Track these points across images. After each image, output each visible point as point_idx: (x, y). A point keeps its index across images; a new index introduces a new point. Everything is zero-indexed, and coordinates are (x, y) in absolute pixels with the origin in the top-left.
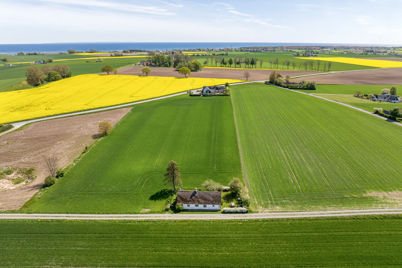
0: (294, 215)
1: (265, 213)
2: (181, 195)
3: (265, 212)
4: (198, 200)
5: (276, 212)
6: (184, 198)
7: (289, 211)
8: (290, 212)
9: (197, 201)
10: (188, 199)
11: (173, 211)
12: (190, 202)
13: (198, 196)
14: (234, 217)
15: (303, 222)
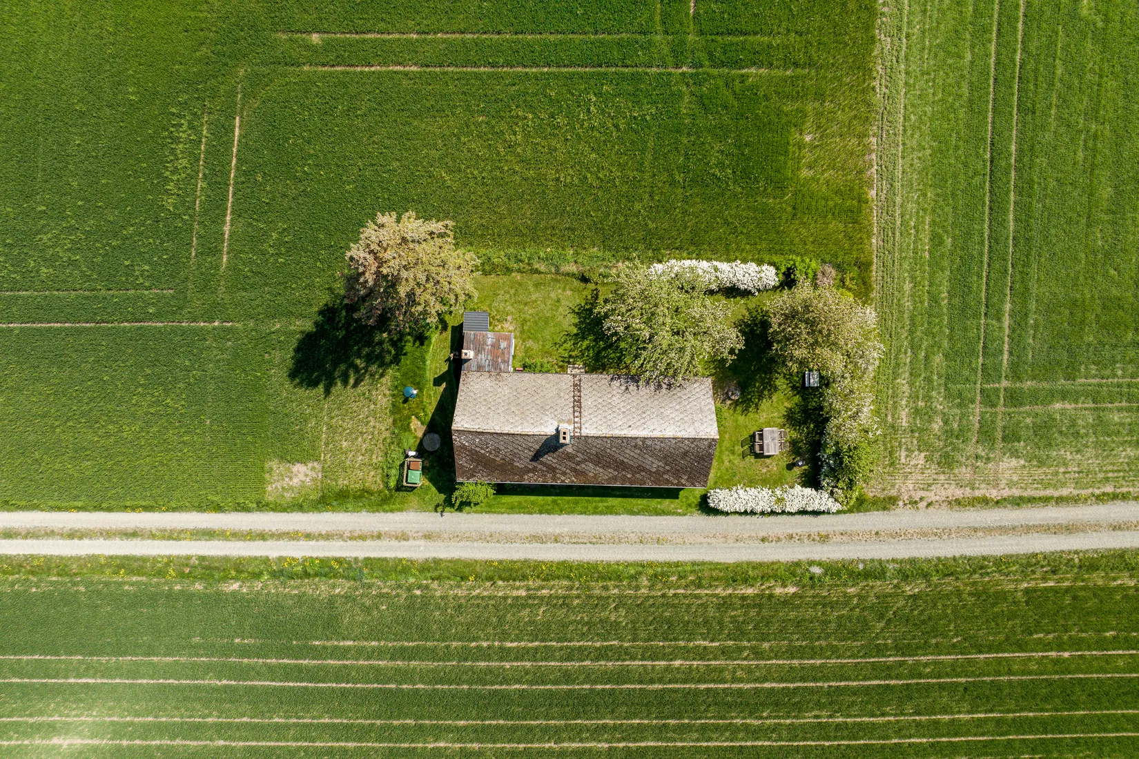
0: (1070, 529)
1: (931, 508)
2: (478, 449)
3: (929, 505)
4: (578, 467)
5: (985, 502)
6: (498, 459)
7: (1056, 494)
8: (1060, 500)
9: (568, 471)
10: (516, 464)
11: (440, 492)
12: (531, 475)
13: (579, 455)
14: (763, 540)
15: (1098, 579)
